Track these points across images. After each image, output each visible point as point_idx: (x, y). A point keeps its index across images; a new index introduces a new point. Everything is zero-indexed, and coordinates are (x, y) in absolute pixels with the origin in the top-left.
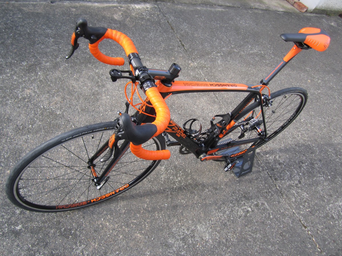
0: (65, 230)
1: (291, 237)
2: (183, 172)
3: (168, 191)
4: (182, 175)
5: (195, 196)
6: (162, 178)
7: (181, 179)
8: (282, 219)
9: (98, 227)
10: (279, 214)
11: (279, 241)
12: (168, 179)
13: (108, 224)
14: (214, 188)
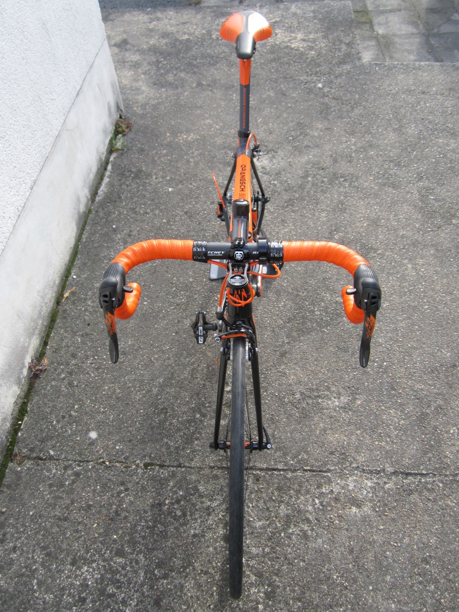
0: (294, 202)
1: (150, 424)
2: (327, 321)
3: (303, 293)
4: (322, 319)
5: (284, 322)
6: (325, 293)
7: (317, 315)
8: (184, 433)
9: (286, 223)
10: (193, 433)
11: (159, 399)
12: (322, 300)
13: (286, 230)
14: (286, 353)
